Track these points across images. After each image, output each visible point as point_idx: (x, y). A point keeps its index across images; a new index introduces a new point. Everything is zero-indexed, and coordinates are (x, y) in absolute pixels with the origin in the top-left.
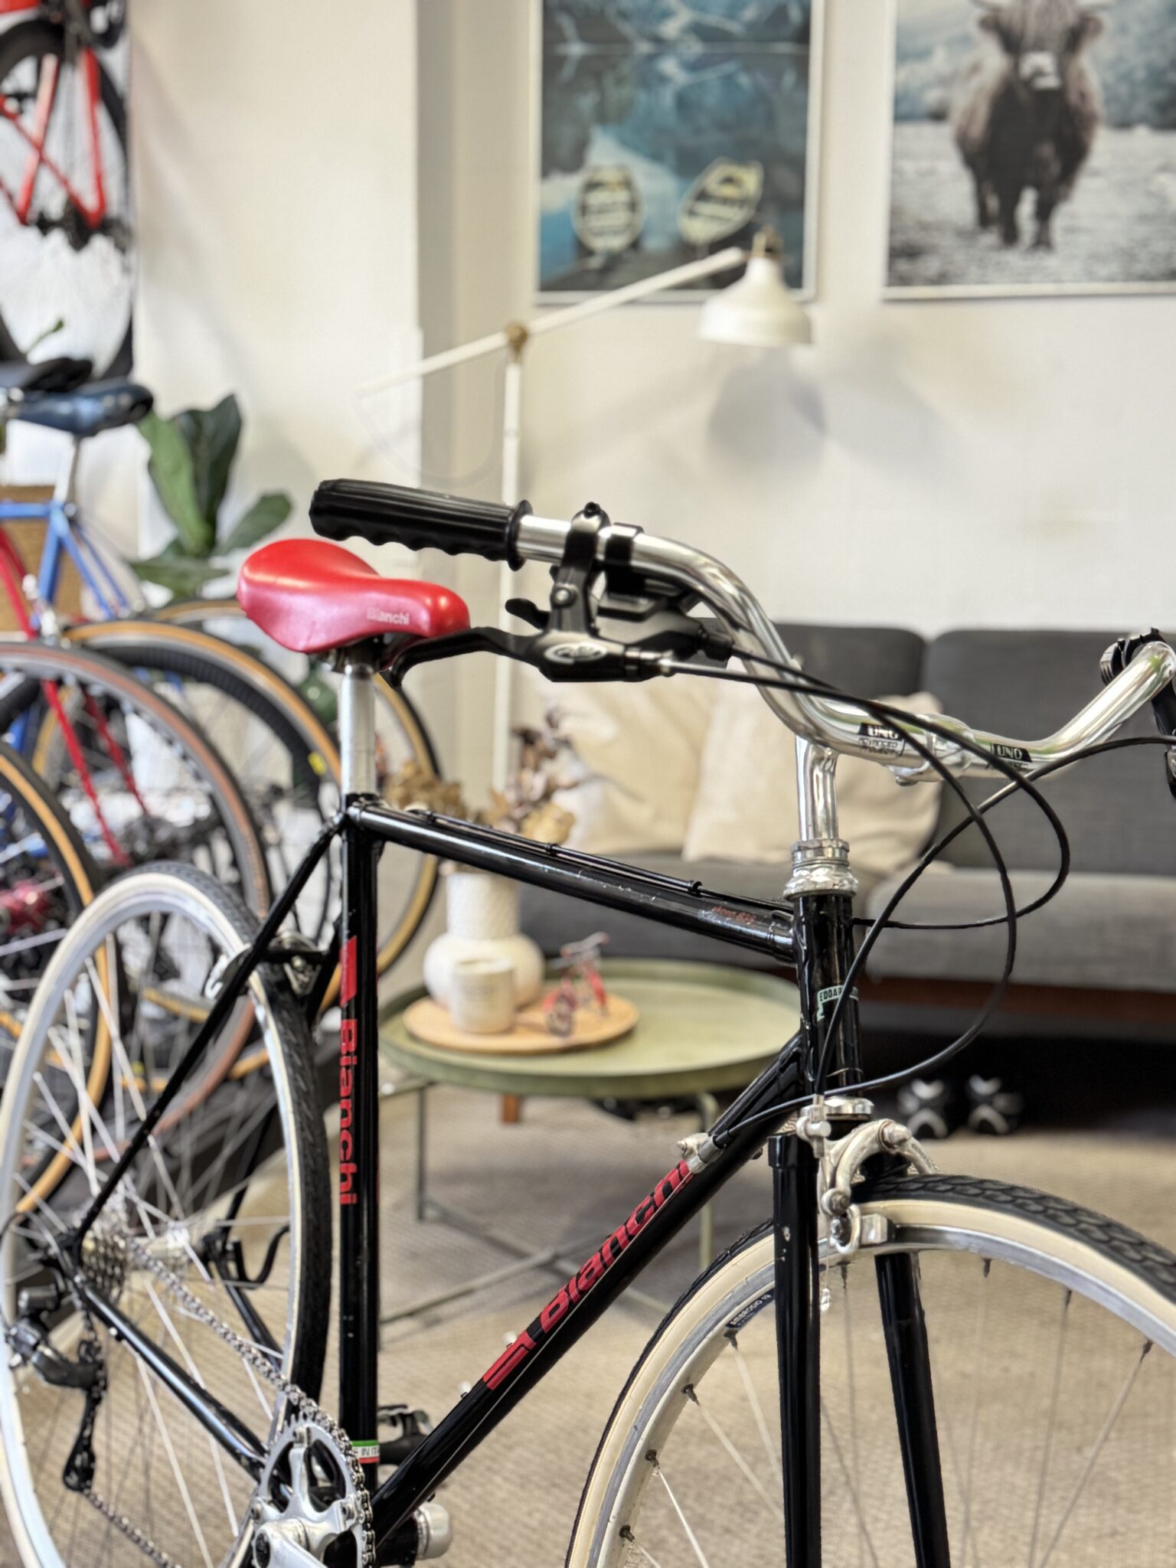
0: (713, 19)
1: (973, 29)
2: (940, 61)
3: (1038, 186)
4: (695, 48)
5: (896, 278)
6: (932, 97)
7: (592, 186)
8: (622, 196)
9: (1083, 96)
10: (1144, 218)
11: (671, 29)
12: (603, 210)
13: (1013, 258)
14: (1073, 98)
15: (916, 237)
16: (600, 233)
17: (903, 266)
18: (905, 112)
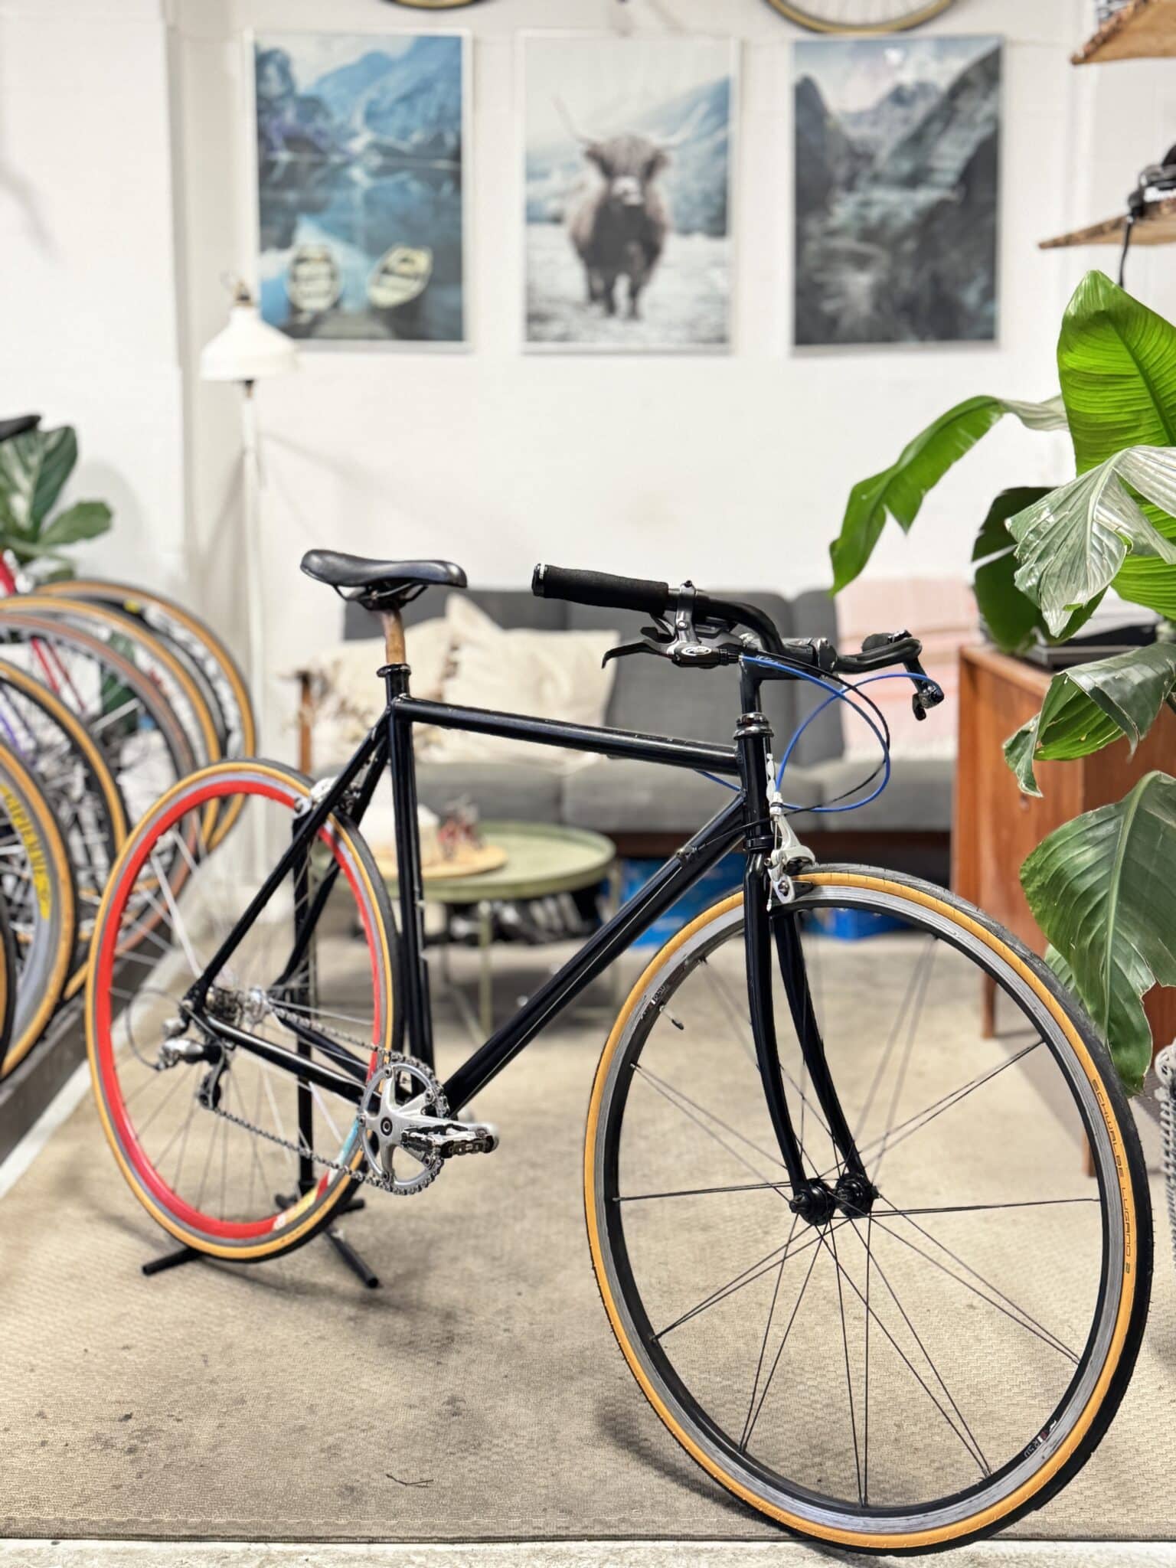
0: (389, 140)
1: (578, 157)
2: (556, 181)
3: (630, 273)
4: (376, 160)
5: (533, 337)
6: (552, 206)
7: (300, 260)
8: (324, 269)
9: (659, 210)
10: (704, 299)
11: (357, 145)
12: (310, 279)
13: (615, 325)
14: (650, 211)
15: (544, 307)
16: (309, 296)
17: (537, 328)
18: (534, 216)
